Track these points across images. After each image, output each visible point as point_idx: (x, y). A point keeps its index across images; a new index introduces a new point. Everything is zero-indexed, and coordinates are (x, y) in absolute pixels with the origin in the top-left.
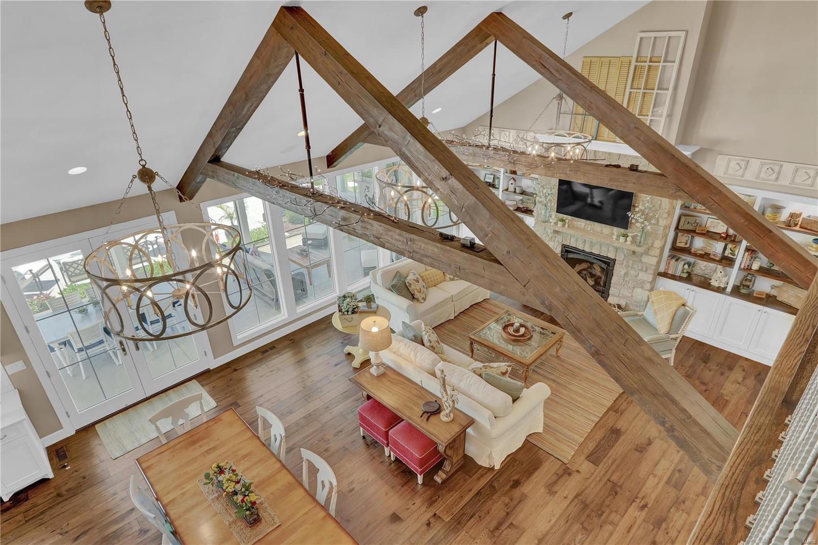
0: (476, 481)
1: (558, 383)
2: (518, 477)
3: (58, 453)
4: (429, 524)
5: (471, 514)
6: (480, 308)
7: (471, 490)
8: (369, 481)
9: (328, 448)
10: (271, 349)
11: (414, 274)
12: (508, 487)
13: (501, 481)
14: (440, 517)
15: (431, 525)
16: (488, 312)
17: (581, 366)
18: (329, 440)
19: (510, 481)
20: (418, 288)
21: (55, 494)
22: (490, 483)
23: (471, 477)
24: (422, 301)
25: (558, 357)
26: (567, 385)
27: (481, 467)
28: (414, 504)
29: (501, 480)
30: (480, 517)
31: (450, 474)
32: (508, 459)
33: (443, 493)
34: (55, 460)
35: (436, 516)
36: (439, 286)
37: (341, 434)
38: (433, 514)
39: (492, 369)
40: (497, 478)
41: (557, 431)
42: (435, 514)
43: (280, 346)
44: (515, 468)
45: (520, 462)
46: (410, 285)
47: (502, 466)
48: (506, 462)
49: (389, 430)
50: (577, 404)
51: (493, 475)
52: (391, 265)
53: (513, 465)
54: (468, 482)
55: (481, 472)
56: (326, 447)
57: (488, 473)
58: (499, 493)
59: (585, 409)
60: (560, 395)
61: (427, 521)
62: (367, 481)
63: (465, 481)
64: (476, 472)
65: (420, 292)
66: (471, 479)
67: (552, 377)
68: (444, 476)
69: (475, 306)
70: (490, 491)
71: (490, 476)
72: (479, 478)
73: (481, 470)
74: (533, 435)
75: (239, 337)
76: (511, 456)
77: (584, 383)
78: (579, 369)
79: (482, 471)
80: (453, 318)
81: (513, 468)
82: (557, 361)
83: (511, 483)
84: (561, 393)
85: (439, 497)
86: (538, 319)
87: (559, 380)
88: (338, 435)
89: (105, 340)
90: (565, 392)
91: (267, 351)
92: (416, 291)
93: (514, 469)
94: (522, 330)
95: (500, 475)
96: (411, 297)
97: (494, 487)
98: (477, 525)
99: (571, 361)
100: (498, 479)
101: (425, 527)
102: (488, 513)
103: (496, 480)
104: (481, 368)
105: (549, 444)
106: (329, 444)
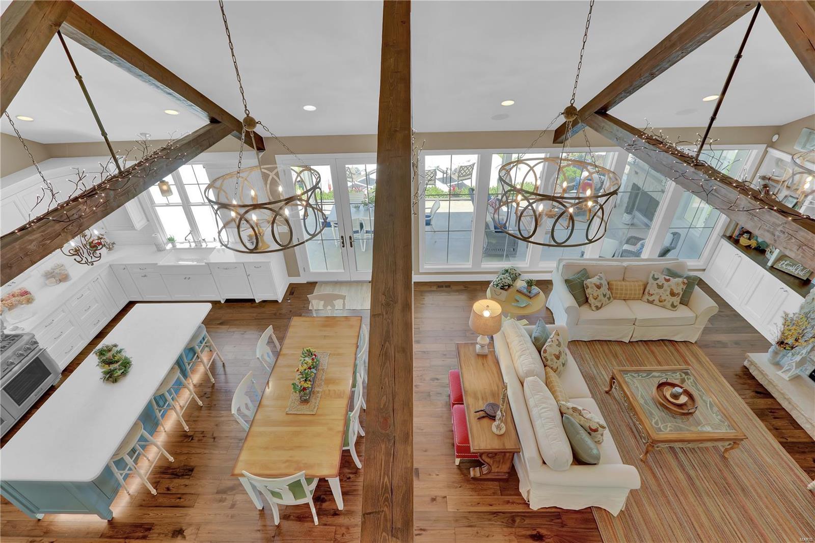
0: (504, 502)
1: (693, 484)
2: (546, 533)
3: (292, 290)
4: (434, 500)
5: (472, 524)
6: (670, 347)
7: (491, 505)
8: (424, 431)
9: (419, 385)
10: (446, 287)
11: (601, 278)
12: (529, 533)
13: (525, 523)
14: (447, 503)
15: (435, 502)
16: (678, 357)
17: (750, 488)
18: (424, 380)
19: (535, 530)
20: (595, 295)
21: (274, 312)
22: (514, 514)
23: (502, 495)
24: (594, 308)
25: (724, 458)
26: (703, 494)
27: (519, 494)
28: (438, 475)
29: (527, 521)
30: (477, 533)
31: (485, 477)
32: (553, 510)
33: (466, 486)
34: (288, 293)
35: (445, 499)
36: (629, 302)
37: (436, 381)
38: (444, 495)
39: (581, 417)
40: (524, 516)
41: (636, 529)
42: (446, 497)
43: (454, 288)
44: (552, 523)
45: (562, 523)
46: (588, 287)
47: (539, 511)
48: (548, 510)
49: (456, 404)
50: (695, 523)
51: (524, 511)
52: (579, 260)
53: (553, 520)
54: (496, 497)
55: (515, 499)
56: (418, 384)
57: (520, 505)
58: (514, 530)
59: (702, 537)
60: (682, 498)
61: (436, 496)
62: (422, 430)
63: (494, 494)
64: (511, 495)
65: (595, 299)
66: (501, 497)
67: (692, 473)
68: (478, 475)
69: (667, 343)
70: (508, 520)
71: (520, 509)
72: (508, 502)
73: (517, 497)
74: (603, 511)
75: (425, 267)
76: (559, 510)
77: (733, 509)
78: (743, 490)
79: (517, 499)
80: (627, 342)
81: (549, 521)
82: (718, 459)
83: (534, 533)
84: (686, 498)
85: (460, 487)
86: (742, 401)
87: (697, 482)
88: (433, 381)
89: (360, 231)
90: (692, 499)
91: (442, 287)
92: (591, 295)
93: (549, 523)
94: (683, 399)
95: (530, 517)
96: (582, 299)
97: (514, 521)
98: (469, 536)
99: (740, 474)
100: (525, 518)
101: (428, 499)
102: (487, 537)
103: (523, 518)
104: (568, 408)
105: (612, 533)
106: (422, 382)
